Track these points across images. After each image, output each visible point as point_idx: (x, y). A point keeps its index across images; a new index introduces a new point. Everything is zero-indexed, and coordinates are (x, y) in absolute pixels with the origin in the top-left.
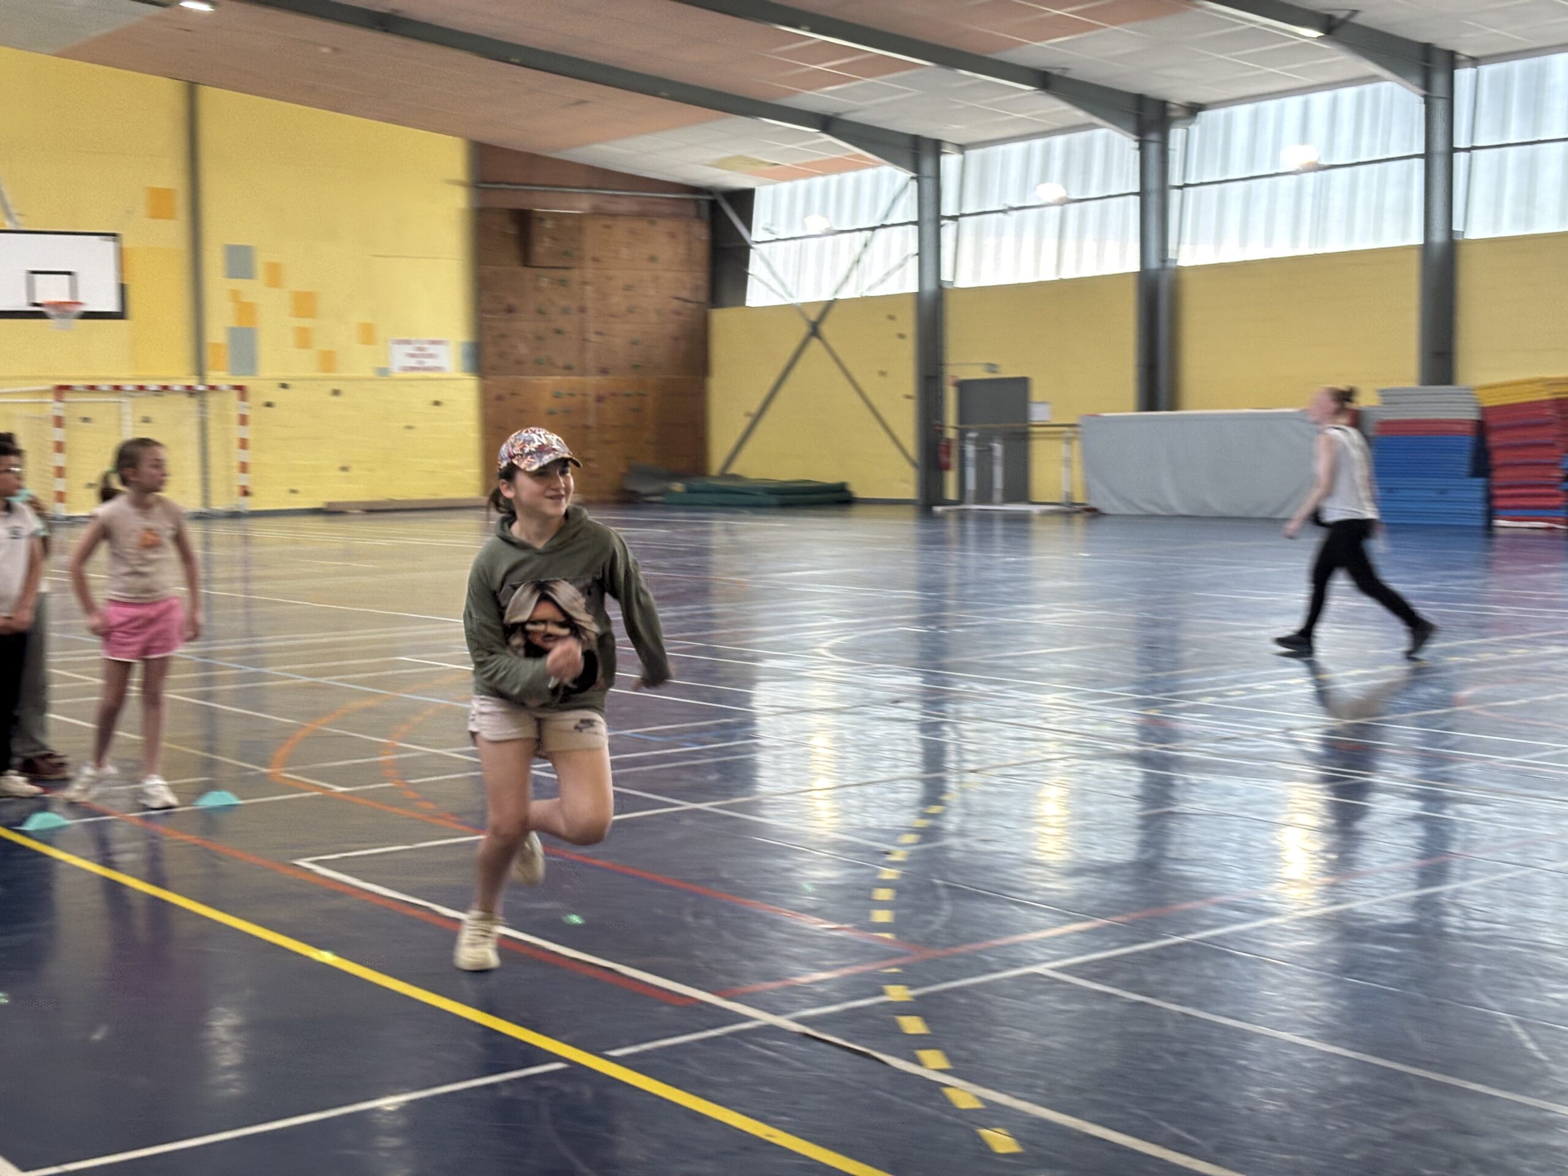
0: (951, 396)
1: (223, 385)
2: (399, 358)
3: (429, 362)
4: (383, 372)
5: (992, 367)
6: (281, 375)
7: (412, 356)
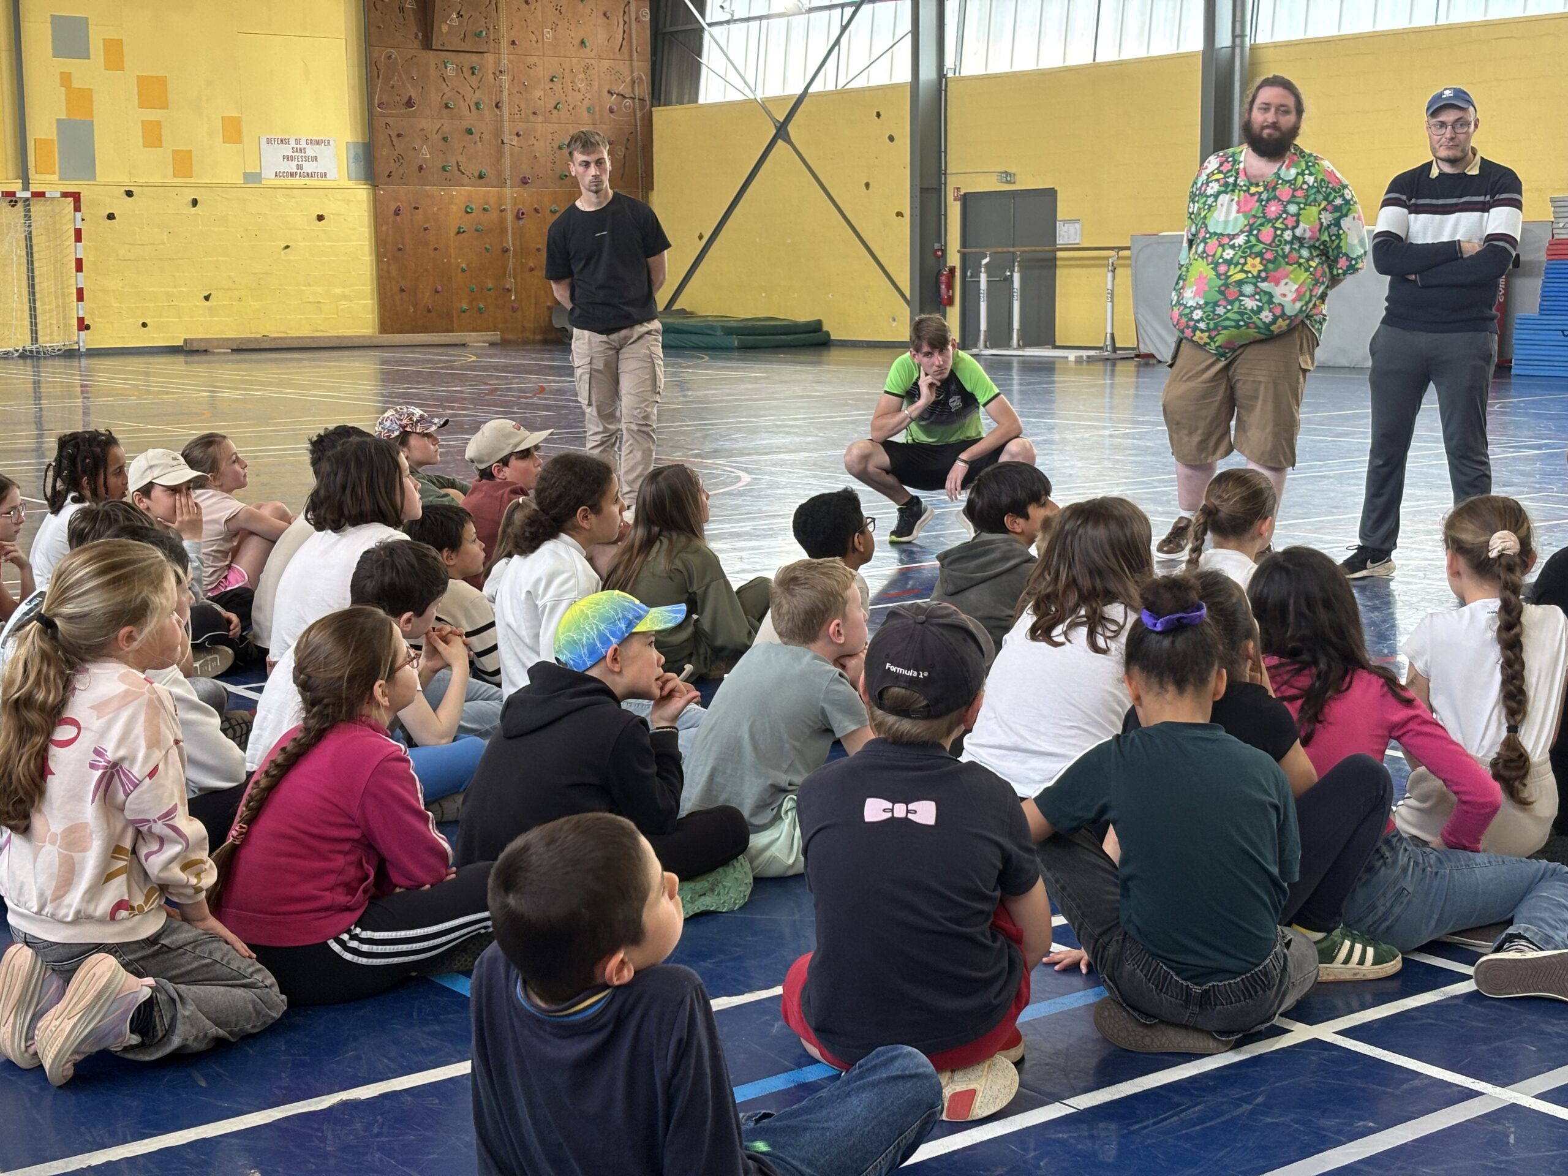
0: (954, 212)
1: (53, 192)
2: (273, 161)
3: (308, 167)
4: (253, 178)
5: (1008, 177)
6: (125, 180)
7: (287, 158)
